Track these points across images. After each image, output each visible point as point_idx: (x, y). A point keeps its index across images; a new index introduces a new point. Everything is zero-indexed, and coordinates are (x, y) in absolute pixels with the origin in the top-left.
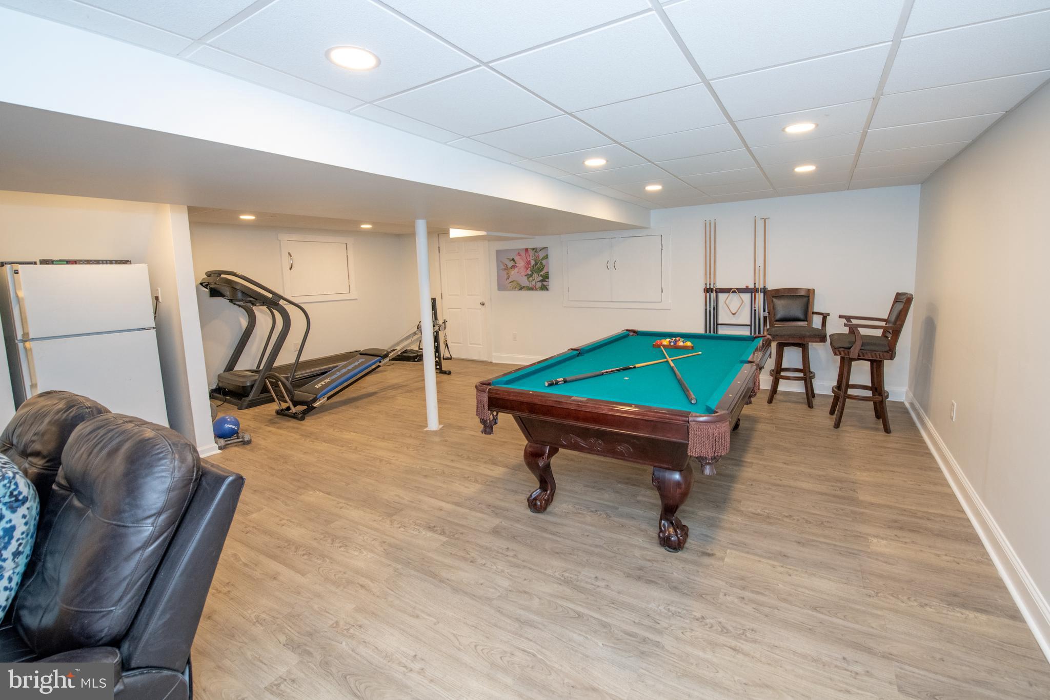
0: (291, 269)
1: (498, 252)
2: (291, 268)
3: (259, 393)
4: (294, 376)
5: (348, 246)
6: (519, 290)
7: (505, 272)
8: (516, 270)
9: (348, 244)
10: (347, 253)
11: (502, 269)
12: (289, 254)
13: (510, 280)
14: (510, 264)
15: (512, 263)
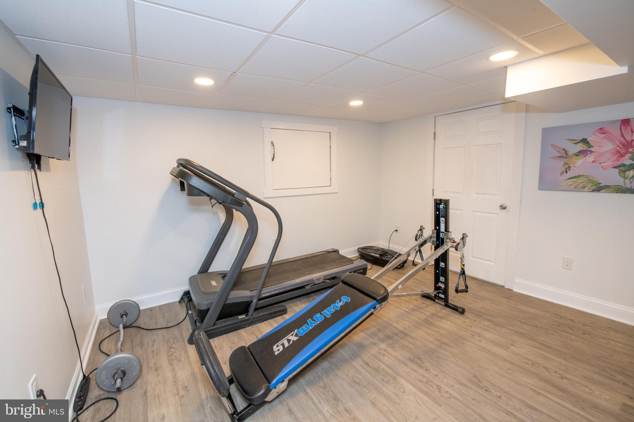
0: (273, 160)
1: (545, 131)
2: (273, 158)
3: (216, 319)
4: (260, 294)
5: (331, 135)
6: (593, 191)
7: (561, 163)
8: (590, 158)
9: (331, 133)
10: (330, 142)
11: (553, 158)
12: (272, 143)
13: (570, 174)
14: (574, 149)
15: (581, 147)
